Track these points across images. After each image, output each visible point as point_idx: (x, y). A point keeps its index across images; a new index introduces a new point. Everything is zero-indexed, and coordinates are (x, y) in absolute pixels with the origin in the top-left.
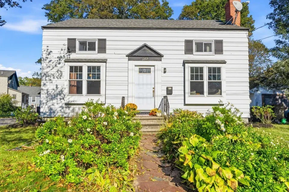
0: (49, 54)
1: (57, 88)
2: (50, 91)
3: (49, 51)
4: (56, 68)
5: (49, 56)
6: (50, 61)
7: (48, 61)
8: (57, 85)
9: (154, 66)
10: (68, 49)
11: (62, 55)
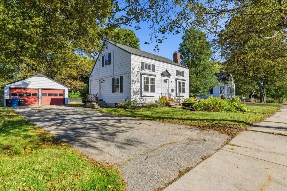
0: (134, 69)
1: (137, 88)
2: (134, 89)
3: (133, 67)
4: (136, 77)
5: (134, 70)
6: (134, 73)
7: (133, 73)
8: (137, 87)
9: (168, 80)
10: (141, 67)
11: (139, 70)
